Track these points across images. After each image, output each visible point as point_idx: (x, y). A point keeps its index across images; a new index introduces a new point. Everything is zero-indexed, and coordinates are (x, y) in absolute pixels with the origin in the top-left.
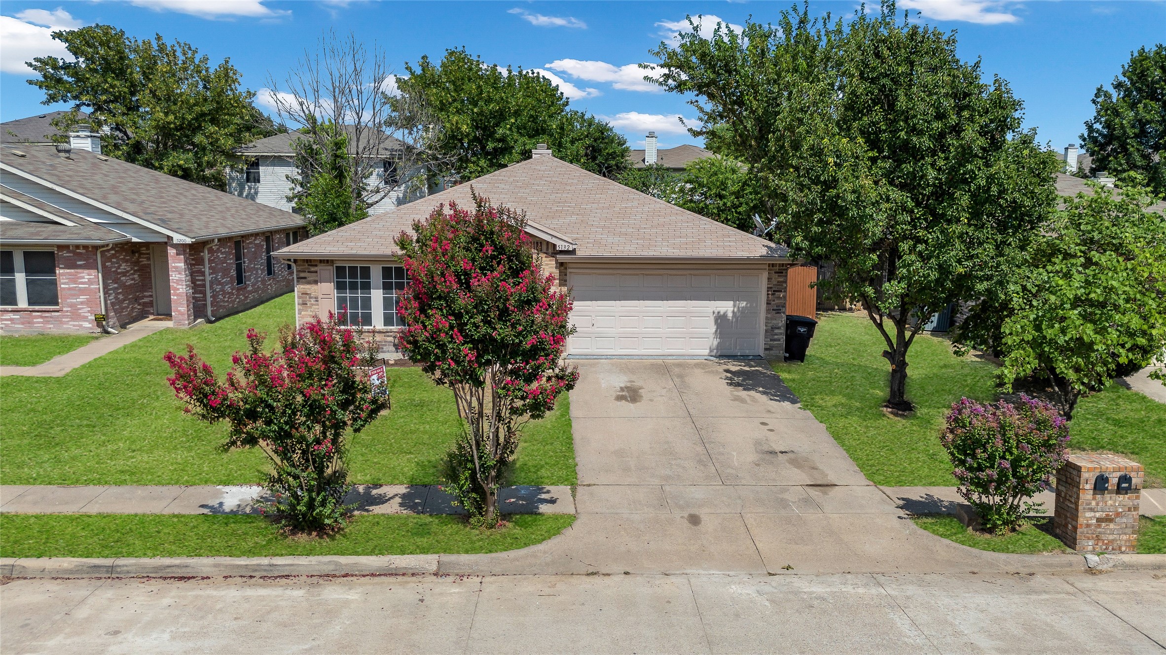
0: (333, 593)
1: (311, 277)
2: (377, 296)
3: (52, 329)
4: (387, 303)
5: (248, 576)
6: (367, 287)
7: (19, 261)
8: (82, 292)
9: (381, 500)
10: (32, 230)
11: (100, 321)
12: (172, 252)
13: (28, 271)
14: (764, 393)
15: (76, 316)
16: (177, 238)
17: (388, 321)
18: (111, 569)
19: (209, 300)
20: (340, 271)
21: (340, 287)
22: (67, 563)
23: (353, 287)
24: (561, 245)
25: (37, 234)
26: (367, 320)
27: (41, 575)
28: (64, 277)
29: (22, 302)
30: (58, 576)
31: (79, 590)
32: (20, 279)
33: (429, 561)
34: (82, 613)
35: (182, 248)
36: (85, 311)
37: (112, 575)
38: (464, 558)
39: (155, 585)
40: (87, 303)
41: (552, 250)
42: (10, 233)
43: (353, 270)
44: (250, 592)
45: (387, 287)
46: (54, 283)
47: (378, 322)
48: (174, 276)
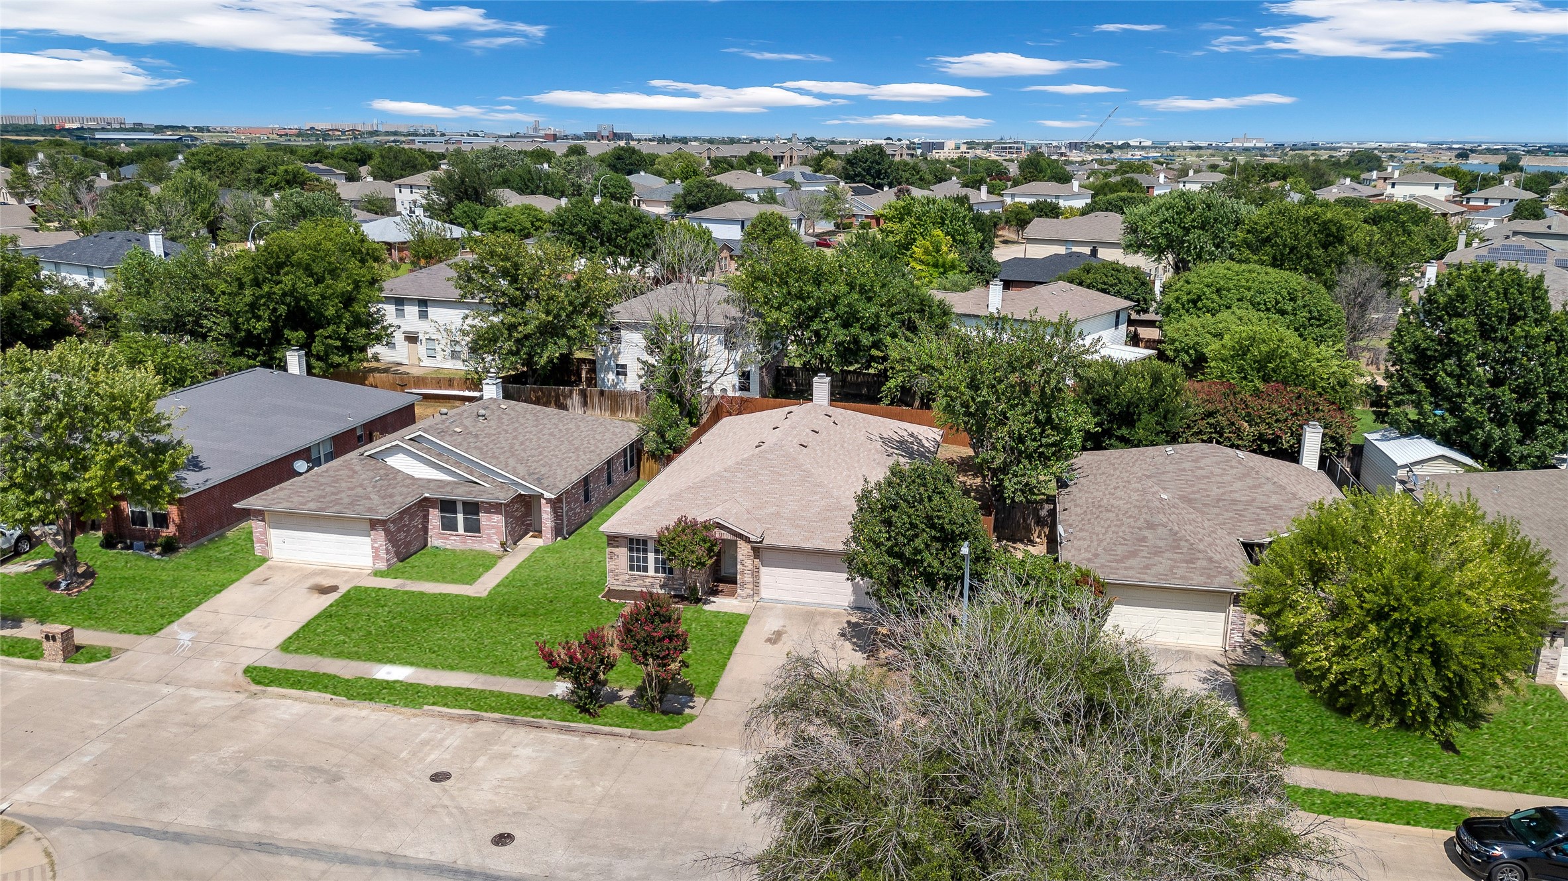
0: (589, 740)
1: (615, 544)
2: (651, 556)
3: (477, 547)
4: (657, 560)
5: (560, 729)
6: (645, 551)
7: (460, 507)
8: (494, 527)
9: (620, 698)
10: (467, 489)
11: (503, 545)
12: (543, 501)
13: (464, 513)
14: (854, 644)
15: (490, 540)
16: (547, 495)
17: (657, 571)
18: (513, 720)
19: (565, 523)
20: (631, 541)
21: (631, 550)
22: (497, 716)
23: (638, 550)
24: (752, 538)
25: (470, 493)
26: (645, 569)
27: (488, 720)
28: (483, 517)
29: (461, 530)
30: (495, 721)
31: (502, 728)
32: (460, 517)
33: (628, 732)
34: (504, 738)
35: (549, 501)
36: (494, 538)
37: (513, 722)
38: (641, 732)
39: (528, 729)
40: (496, 533)
41: (747, 540)
42: (455, 491)
43: (638, 541)
44: (560, 736)
45: (657, 552)
46: (478, 520)
47: (651, 572)
48: (544, 516)
